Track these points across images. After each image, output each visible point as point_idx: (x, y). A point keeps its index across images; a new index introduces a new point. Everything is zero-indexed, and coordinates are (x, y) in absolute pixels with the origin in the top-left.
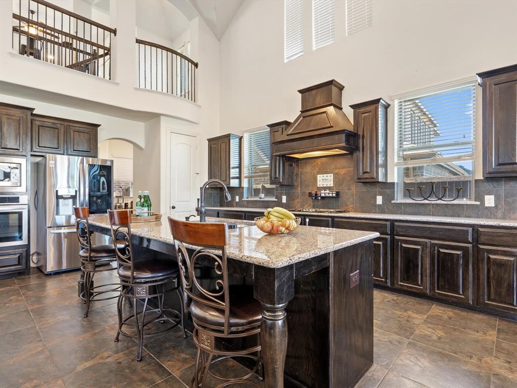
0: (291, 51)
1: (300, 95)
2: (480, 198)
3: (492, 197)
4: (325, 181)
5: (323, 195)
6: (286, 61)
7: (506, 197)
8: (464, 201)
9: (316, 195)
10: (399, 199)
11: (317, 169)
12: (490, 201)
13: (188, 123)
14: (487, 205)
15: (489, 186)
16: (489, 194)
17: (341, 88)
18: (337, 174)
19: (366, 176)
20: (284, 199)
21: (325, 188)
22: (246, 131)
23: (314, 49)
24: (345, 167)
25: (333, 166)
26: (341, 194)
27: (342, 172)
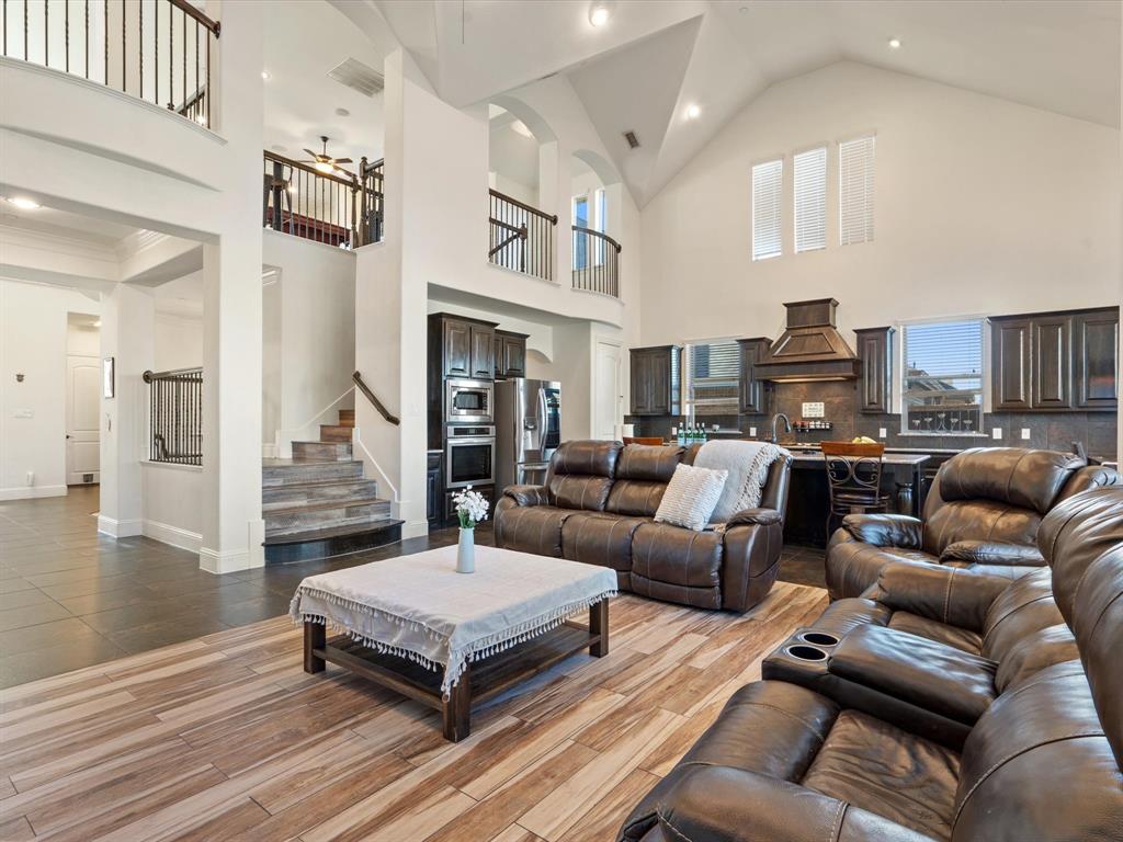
0: (764, 248)
1: (785, 309)
2: (989, 431)
3: (1000, 430)
4: (813, 410)
5: (812, 427)
6: (754, 259)
7: (1012, 430)
8: (974, 434)
9: (803, 426)
10: (905, 432)
11: (802, 396)
12: (997, 433)
13: (613, 329)
14: (995, 437)
15: (997, 419)
16: (997, 427)
17: (836, 304)
18: (830, 402)
19: (873, 406)
20: (753, 432)
21: (815, 419)
22: (689, 342)
23: (796, 251)
24: (839, 395)
25: (823, 394)
26: (835, 426)
27: (837, 400)
